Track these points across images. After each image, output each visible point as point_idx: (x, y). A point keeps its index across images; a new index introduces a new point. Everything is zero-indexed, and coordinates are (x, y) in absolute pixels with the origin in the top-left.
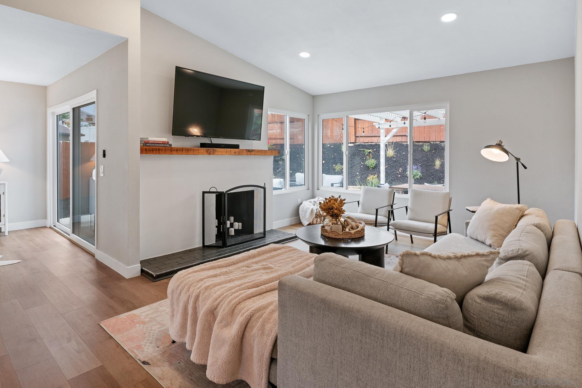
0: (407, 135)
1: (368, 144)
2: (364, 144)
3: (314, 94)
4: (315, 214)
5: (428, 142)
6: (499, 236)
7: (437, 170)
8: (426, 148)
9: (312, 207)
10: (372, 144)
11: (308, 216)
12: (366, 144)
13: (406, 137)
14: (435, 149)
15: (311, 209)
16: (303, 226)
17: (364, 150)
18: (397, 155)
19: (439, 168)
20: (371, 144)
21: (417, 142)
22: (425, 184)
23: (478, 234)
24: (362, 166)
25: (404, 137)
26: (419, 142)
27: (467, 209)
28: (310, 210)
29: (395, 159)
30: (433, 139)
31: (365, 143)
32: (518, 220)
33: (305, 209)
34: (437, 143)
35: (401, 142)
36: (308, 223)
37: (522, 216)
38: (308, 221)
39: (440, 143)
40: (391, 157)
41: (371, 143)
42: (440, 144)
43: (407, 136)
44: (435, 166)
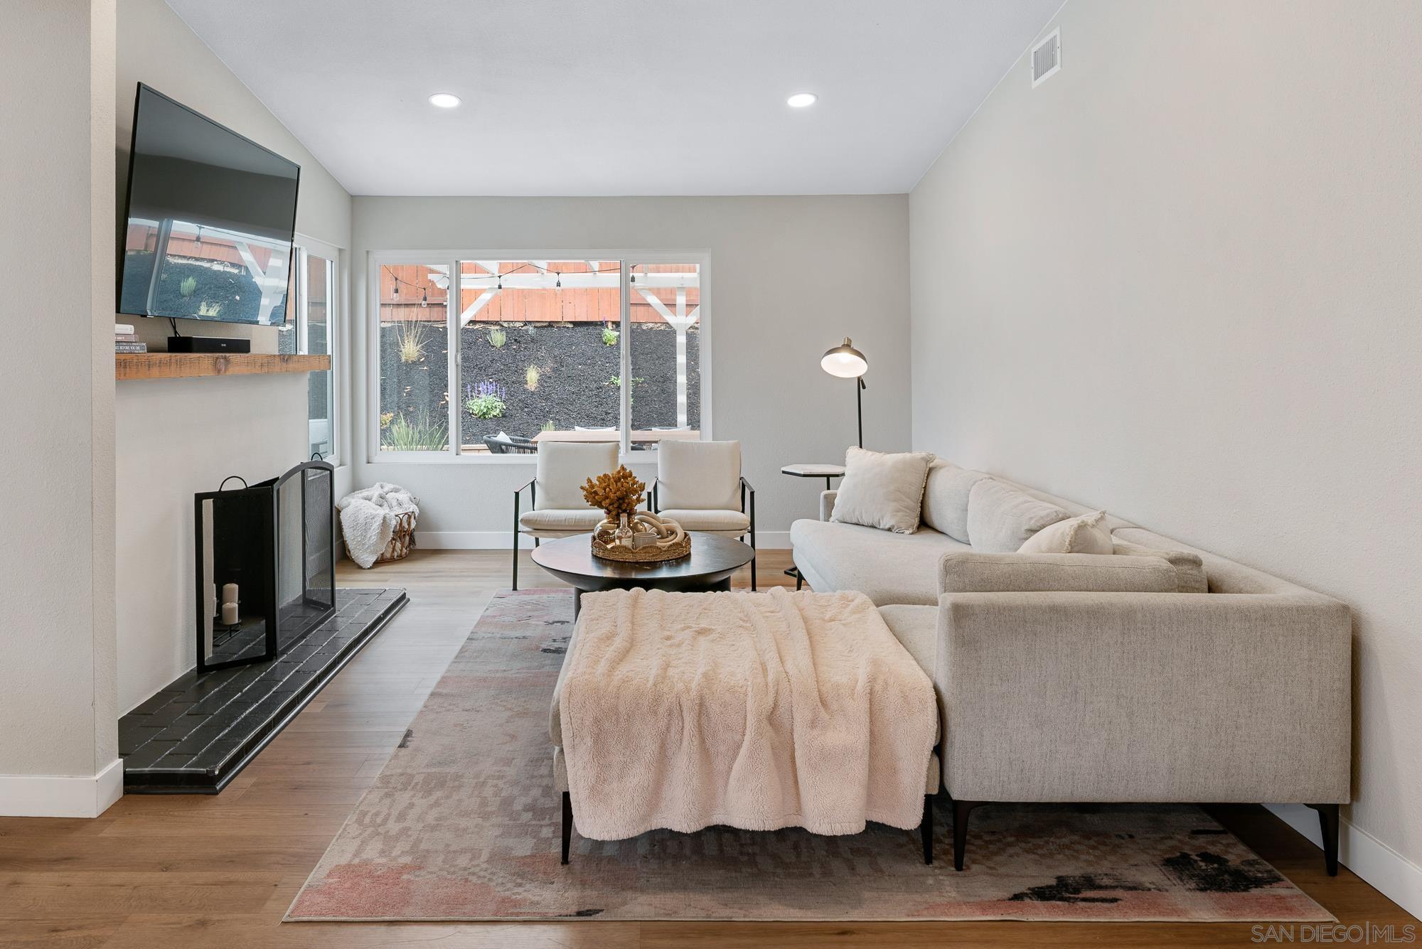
0: (445, 303)
3: (355, 191)
4: (392, 530)
5: (496, 323)
6: (905, 510)
7: (533, 393)
8: (498, 338)
9: (382, 512)
11: (374, 538)
13: (440, 309)
14: (516, 340)
15: (382, 517)
16: (360, 568)
18: (427, 357)
19: (536, 388)
22: (577, 428)
23: (863, 511)
25: (436, 309)
26: (480, 322)
27: (784, 472)
28: (379, 521)
29: (425, 368)
30: (507, 316)
32: (925, 478)
33: (361, 520)
34: (517, 325)
35: (428, 321)
36: (374, 559)
37: (930, 470)
38: (372, 553)
39: (524, 325)
40: (414, 363)
42: (525, 328)
43: (446, 306)
44: (526, 384)
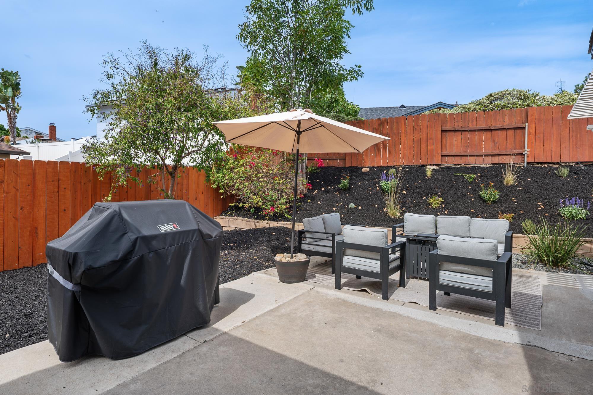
0: (524, 153)
1: (460, 166)
2: (453, 166)
10: (467, 166)
12: (458, 166)
14: (575, 173)
17: (463, 176)
18: (519, 182)
20: (464, 166)
21: (538, 163)
24: (473, 200)
26: (542, 163)
29: (520, 189)
31: (455, 165)
40: (512, 185)
41: (464, 164)
43: (524, 155)
